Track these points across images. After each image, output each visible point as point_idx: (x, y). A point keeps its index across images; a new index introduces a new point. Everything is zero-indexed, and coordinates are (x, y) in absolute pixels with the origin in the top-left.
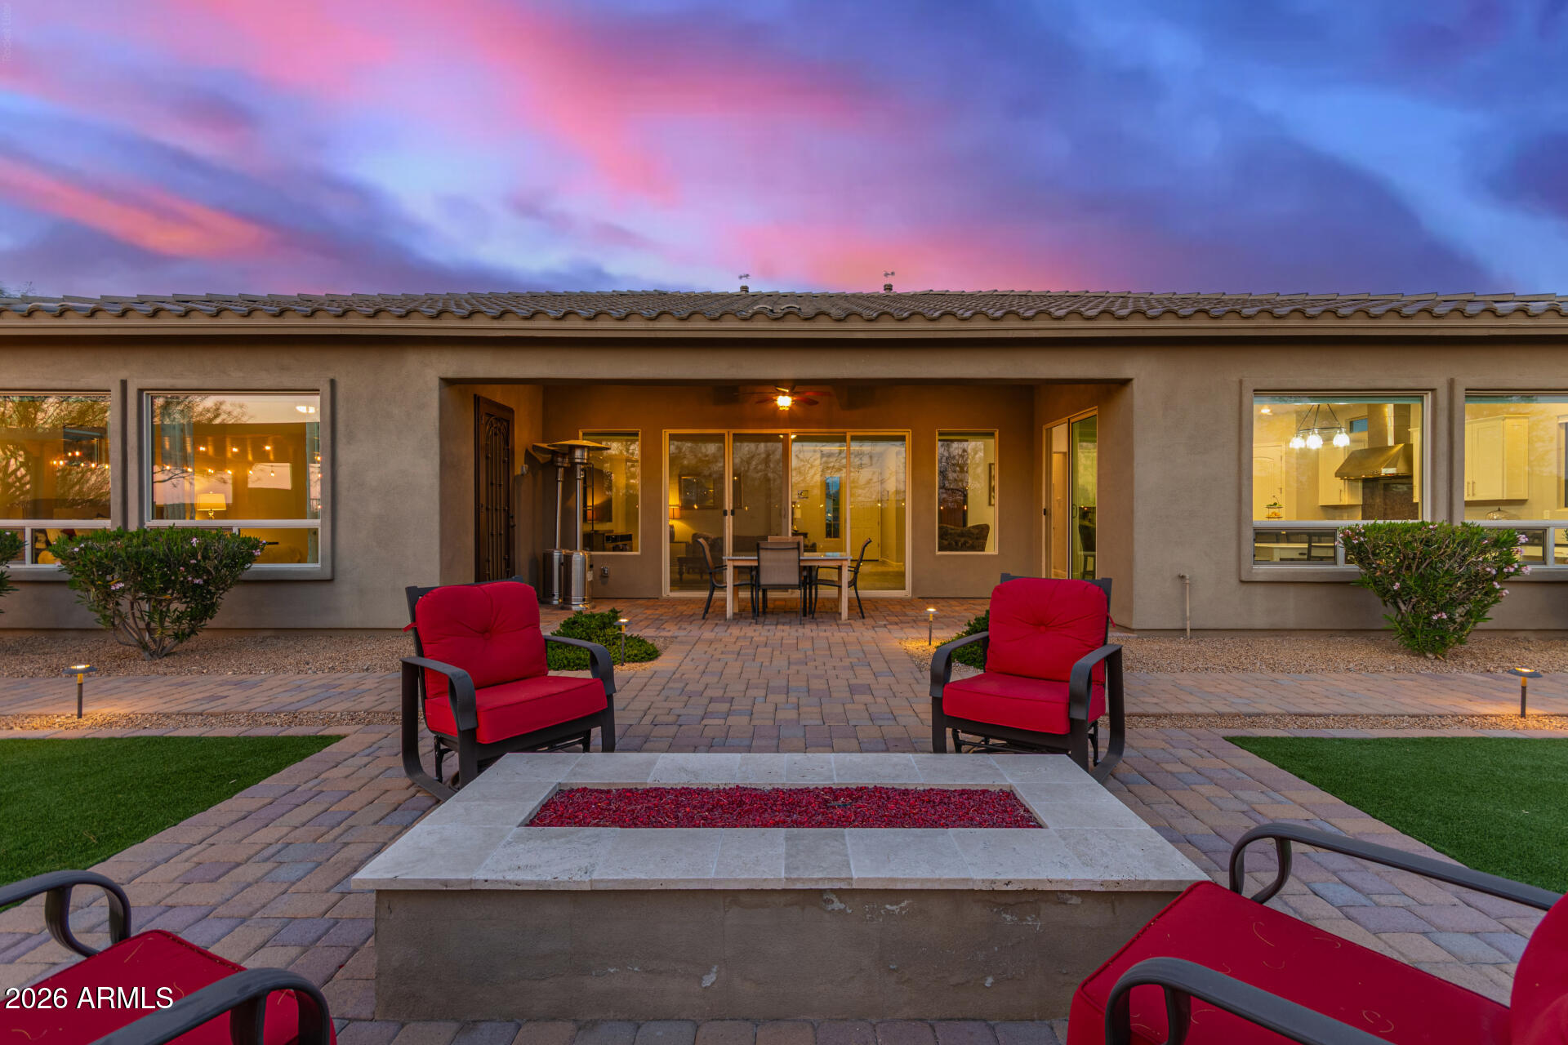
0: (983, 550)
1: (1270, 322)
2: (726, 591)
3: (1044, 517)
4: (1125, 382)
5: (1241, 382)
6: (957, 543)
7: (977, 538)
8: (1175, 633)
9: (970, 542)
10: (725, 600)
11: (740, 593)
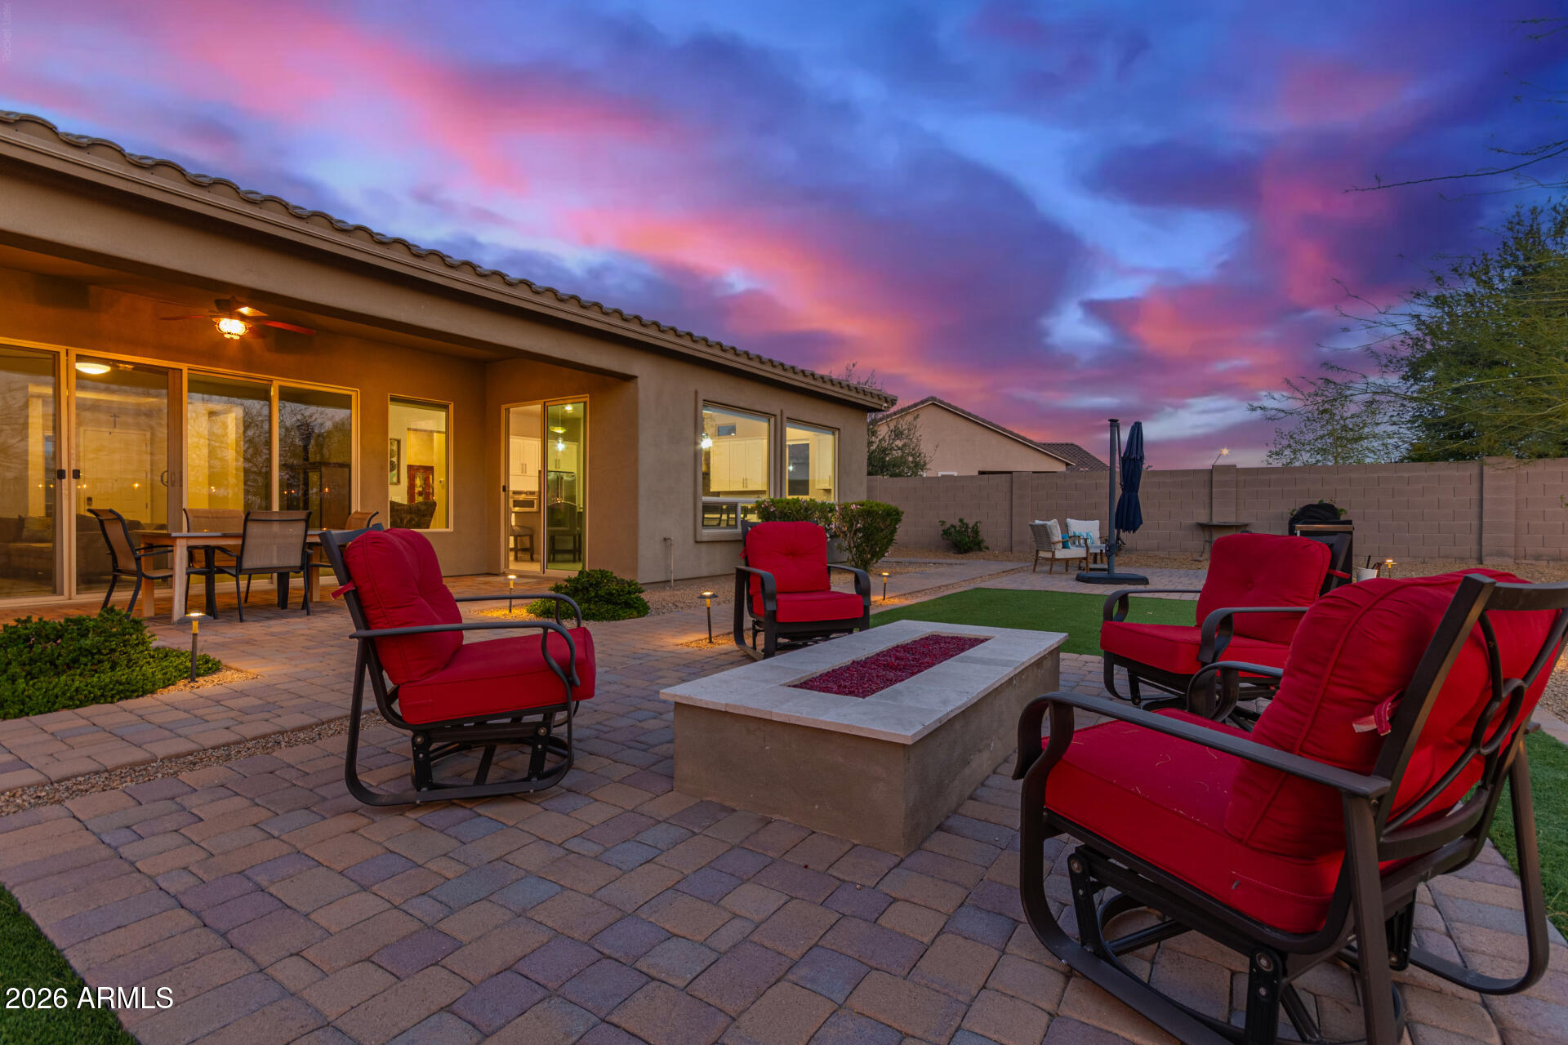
0: (428, 527)
1: (770, 369)
2: (171, 587)
3: (502, 494)
4: (630, 378)
5: (696, 392)
6: (402, 520)
7: (424, 516)
8: (662, 585)
9: (416, 519)
10: (171, 600)
11: (156, 591)
